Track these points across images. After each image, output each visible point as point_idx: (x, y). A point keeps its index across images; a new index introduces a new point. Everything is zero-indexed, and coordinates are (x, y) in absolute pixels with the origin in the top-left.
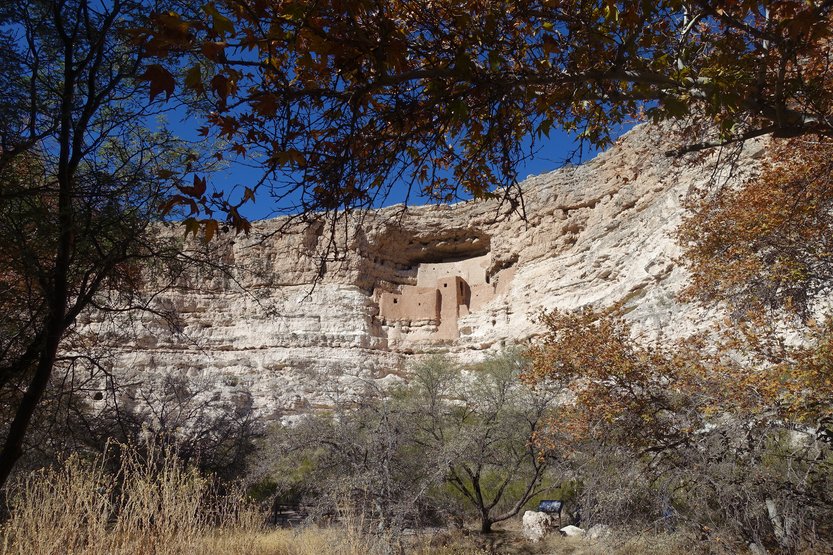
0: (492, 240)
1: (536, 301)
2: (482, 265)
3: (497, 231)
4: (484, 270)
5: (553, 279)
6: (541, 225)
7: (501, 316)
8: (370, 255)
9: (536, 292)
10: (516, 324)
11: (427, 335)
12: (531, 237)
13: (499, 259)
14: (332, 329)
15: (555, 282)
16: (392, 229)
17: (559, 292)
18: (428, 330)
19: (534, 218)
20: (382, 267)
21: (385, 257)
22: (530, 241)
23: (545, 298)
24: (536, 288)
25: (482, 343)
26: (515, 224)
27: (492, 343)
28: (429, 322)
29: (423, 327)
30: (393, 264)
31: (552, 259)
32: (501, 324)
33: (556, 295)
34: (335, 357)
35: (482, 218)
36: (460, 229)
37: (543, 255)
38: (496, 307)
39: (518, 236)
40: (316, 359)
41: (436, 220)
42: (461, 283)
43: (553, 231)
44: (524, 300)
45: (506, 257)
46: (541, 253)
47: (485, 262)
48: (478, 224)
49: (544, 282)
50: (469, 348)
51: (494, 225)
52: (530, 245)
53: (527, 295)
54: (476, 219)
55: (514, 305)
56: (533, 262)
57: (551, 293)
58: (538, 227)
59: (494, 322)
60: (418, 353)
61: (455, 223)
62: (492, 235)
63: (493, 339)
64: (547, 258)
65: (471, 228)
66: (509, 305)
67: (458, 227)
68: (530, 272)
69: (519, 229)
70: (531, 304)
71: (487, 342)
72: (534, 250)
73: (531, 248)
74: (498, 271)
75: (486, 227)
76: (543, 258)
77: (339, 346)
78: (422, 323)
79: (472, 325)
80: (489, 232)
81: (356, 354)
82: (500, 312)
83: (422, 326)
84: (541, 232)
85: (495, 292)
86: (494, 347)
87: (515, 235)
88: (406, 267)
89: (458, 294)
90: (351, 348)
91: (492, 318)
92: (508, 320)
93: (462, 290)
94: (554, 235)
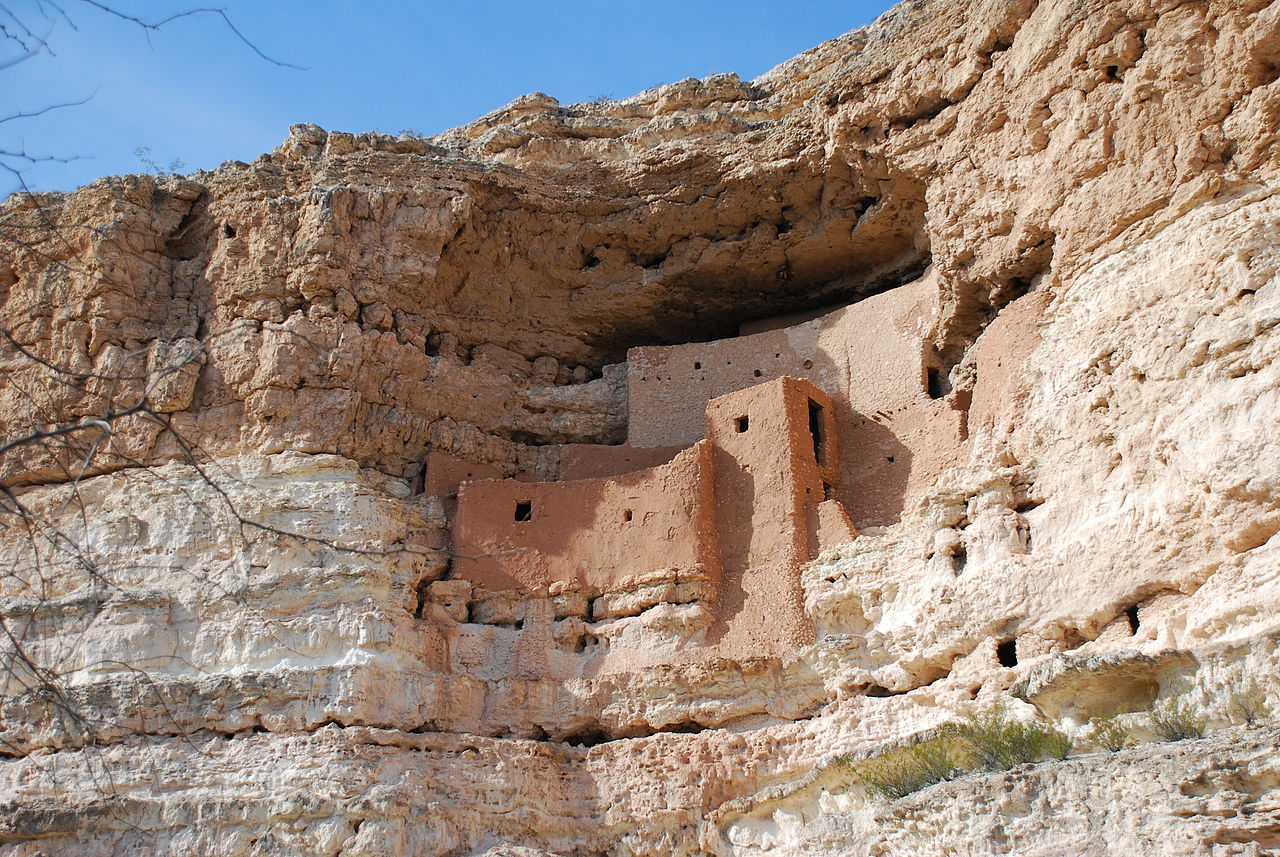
0: (933, 192)
1: (1143, 425)
2: (904, 323)
3: (952, 145)
4: (916, 343)
5: (1220, 299)
6: (1143, 64)
7: (986, 520)
8: (403, 321)
9: (1142, 377)
10: (1059, 548)
11: (666, 649)
12: (1099, 135)
13: (972, 274)
14: (229, 652)
15: (1229, 312)
16: (499, 203)
17: (1254, 355)
18: (666, 626)
19: (1107, 36)
20: (466, 371)
21: (477, 332)
22: (1098, 148)
23: (1187, 396)
24: (1139, 360)
25: (910, 657)
26: (1026, 89)
27: (957, 656)
28: (676, 590)
29: (647, 617)
30: (516, 360)
31: (1208, 209)
32: (990, 560)
33: (1242, 373)
34: (238, 777)
35: (884, 98)
36: (792, 169)
37: (1165, 202)
38: (967, 483)
39: (1043, 143)
40: (146, 796)
41: (689, 146)
42: (814, 410)
43: (1207, 76)
44: (1085, 432)
45: (993, 258)
46: (1148, 194)
47: (918, 308)
48: (865, 130)
49: (1178, 325)
50: (852, 690)
51: (938, 123)
52: (1098, 170)
53: (1102, 404)
54: (854, 110)
55: (1046, 461)
56: (1118, 242)
57: (1211, 367)
58: (1132, 79)
59: (959, 556)
60: (628, 734)
61: (770, 147)
62: (932, 171)
63: (957, 634)
64: (1183, 212)
65: (838, 158)
66: (1022, 468)
67: (784, 163)
68: (1105, 294)
69: (1044, 107)
70: (1120, 446)
71: (931, 653)
72: (1116, 189)
73: (1104, 182)
74: (974, 334)
75: (897, 140)
76: (1161, 217)
77: (259, 728)
78: (642, 596)
79: (864, 586)
80: (913, 161)
81: (328, 755)
82: (983, 500)
83: (644, 608)
84: (1149, 96)
85: (964, 433)
86: (963, 672)
87: (1027, 141)
88: (580, 372)
89: (797, 458)
90: (312, 731)
91: (945, 538)
92: (1024, 538)
93: (818, 439)
94: (1214, 96)
